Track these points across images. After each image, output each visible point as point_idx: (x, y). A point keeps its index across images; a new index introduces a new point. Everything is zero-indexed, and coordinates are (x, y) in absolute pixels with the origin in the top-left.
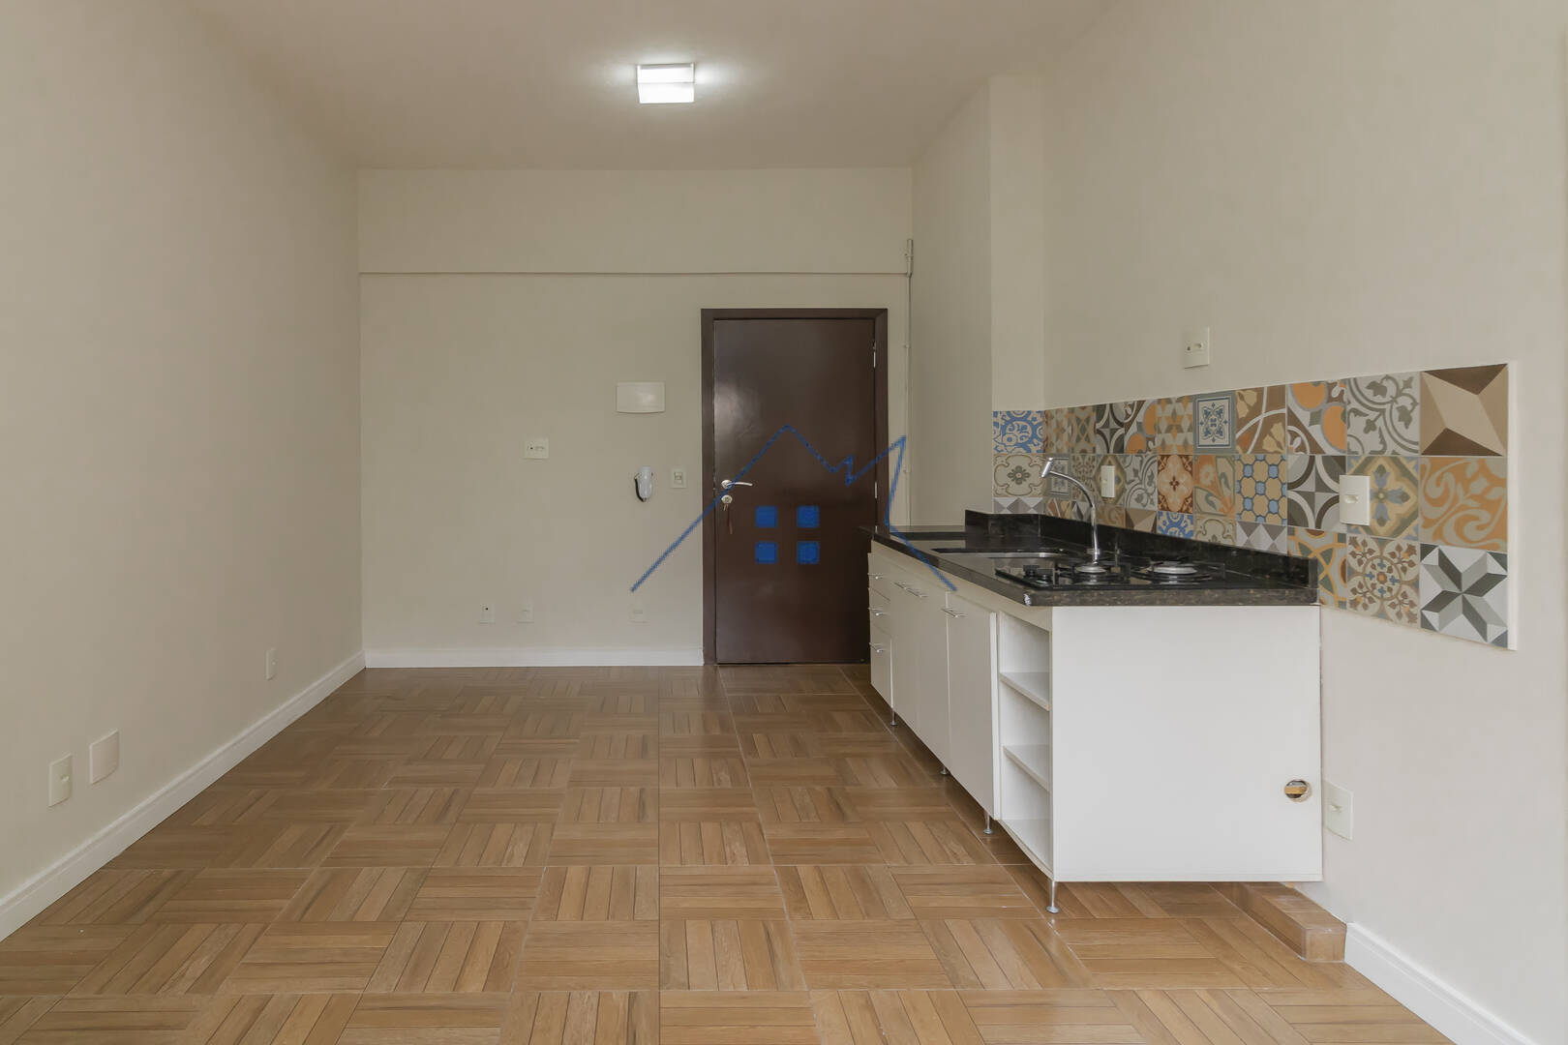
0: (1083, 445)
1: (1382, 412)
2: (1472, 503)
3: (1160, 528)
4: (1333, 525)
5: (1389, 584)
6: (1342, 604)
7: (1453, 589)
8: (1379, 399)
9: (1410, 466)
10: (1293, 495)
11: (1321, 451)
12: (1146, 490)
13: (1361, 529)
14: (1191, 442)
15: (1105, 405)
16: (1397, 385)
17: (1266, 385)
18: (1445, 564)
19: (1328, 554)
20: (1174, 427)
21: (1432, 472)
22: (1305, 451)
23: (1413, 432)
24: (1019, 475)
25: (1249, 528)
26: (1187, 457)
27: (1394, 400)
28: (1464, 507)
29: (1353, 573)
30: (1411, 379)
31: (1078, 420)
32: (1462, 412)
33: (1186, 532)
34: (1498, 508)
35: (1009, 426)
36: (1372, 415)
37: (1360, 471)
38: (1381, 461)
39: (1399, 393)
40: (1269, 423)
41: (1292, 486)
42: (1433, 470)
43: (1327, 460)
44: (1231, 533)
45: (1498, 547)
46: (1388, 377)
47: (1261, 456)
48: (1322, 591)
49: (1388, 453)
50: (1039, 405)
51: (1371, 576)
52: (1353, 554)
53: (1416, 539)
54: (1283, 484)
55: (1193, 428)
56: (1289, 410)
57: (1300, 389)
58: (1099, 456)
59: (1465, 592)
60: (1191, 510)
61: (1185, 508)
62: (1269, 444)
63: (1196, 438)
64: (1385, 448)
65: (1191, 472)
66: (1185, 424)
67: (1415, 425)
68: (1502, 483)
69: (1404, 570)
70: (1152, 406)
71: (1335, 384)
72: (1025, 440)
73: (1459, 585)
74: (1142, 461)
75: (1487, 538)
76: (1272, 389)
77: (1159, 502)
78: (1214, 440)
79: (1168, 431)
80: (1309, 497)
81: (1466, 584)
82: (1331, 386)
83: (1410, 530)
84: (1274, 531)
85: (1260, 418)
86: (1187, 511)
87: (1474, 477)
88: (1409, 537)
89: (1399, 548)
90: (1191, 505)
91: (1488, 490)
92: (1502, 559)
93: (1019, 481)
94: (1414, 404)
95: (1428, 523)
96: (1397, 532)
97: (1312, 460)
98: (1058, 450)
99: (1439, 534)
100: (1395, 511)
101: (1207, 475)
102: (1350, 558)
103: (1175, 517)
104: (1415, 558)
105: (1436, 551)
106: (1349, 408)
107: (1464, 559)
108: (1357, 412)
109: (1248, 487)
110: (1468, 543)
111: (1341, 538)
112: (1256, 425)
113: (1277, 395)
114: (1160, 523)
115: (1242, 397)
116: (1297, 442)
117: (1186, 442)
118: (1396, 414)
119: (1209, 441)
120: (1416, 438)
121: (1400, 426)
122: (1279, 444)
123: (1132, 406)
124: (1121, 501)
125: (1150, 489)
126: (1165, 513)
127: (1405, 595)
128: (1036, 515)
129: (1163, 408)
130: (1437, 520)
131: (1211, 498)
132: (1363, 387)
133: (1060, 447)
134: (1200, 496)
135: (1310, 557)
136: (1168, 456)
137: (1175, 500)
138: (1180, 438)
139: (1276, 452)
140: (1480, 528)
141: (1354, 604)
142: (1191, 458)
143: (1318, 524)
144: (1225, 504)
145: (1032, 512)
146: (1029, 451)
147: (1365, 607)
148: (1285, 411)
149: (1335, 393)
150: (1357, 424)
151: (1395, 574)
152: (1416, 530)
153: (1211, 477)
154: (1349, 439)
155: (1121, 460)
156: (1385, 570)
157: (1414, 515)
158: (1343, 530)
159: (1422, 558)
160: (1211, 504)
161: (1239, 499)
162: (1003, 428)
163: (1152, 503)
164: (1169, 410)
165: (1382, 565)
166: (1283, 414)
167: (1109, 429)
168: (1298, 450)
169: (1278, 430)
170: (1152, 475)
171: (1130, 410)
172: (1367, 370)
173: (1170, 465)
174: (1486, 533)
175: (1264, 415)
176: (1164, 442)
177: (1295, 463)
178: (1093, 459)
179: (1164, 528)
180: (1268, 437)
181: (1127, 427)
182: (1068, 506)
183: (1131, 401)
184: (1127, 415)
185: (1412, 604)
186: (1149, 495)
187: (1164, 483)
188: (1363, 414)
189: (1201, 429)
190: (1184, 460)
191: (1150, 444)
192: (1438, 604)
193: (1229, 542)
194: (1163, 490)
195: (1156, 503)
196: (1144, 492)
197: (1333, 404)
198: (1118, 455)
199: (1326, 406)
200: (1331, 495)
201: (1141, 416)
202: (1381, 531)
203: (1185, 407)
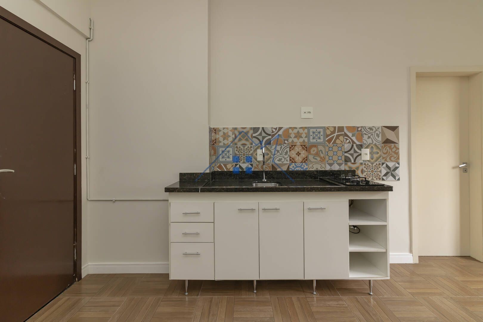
0: (244, 142)
1: (373, 134)
2: (393, 153)
3: (291, 169)
4: (359, 161)
5: (374, 172)
7: (389, 171)
8: (372, 131)
9: (379, 146)
10: (346, 155)
11: (355, 143)
13: (367, 161)
14: (306, 141)
15: (259, 128)
17: (337, 126)
18: (387, 166)
19: (358, 168)
20: (298, 136)
21: (384, 148)
22: (350, 143)
23: (380, 139)
25: (331, 165)
26: (305, 146)
27: (375, 132)
28: (391, 154)
29: (365, 171)
30: (379, 127)
31: (240, 132)
32: (390, 135)
33: (304, 169)
34: (397, 154)
36: (370, 135)
37: (366, 148)
38: (372, 145)
39: (376, 130)
40: (338, 136)
41: (346, 152)
42: (385, 146)
43: (357, 145)
44: (324, 167)
45: (398, 161)
46: (373, 127)
47: (335, 145)
49: (374, 143)
51: (370, 171)
52: (365, 167)
53: (381, 162)
54: (343, 152)
55: (308, 136)
56: (345, 133)
57: (349, 128)
58: (255, 146)
59: (392, 171)
60: (306, 162)
61: (303, 161)
63: (309, 140)
64: (373, 142)
65: (307, 150)
66: (304, 135)
67: (380, 137)
68: (398, 149)
69: (378, 169)
70: (287, 130)
71: (359, 127)
73: (390, 170)
74: (281, 147)
75: (396, 159)
76: (339, 127)
77: (290, 160)
78: (317, 140)
79: (295, 137)
80: (352, 155)
81: (392, 169)
82: (358, 128)
83: (379, 160)
84: (340, 165)
86: (305, 162)
87: (393, 148)
89: (377, 164)
90: (307, 160)
91: (396, 150)
92: (399, 164)
94: (380, 133)
95: (383, 158)
96: (376, 161)
97: (352, 145)
98: (224, 145)
99: (386, 160)
100: (375, 156)
101: (314, 150)
103: (298, 164)
104: (380, 166)
105: (385, 164)
106: (363, 133)
107: (391, 164)
108: (365, 134)
109: (331, 154)
110: (392, 161)
111: (361, 164)
112: (335, 135)
113: (341, 129)
114: (291, 167)
115: (328, 129)
116: (348, 141)
117: (304, 140)
118: (376, 135)
119: (315, 141)
120: (381, 140)
121: (377, 137)
122: (342, 142)
123: (276, 129)
124: (269, 162)
125: (286, 157)
126: (293, 164)
127: (378, 174)
129: (293, 130)
130: (385, 157)
131: (315, 157)
132: (367, 128)
134: (311, 157)
137: (299, 159)
138: (301, 140)
139: (341, 144)
140: (394, 158)
143: (355, 161)
144: (321, 158)
148: (343, 133)
149: (359, 129)
150: (365, 137)
151: (376, 170)
152: (381, 160)
153: (316, 151)
154: (363, 140)
155: (269, 148)
156: (373, 169)
157: (380, 157)
158: (362, 162)
159: (382, 165)
160: (316, 159)
161: (327, 157)
163: (287, 160)
164: (295, 131)
165: (372, 169)
166: (343, 134)
167: (261, 136)
168: (348, 143)
169: (341, 138)
170: (287, 152)
171: (274, 130)
172: (368, 124)
173: (296, 148)
174: (395, 159)
175: (336, 134)
176: (293, 141)
177: (347, 146)
178: (251, 147)
179: (293, 168)
180: (338, 140)
181: (273, 136)
182: (232, 166)
183: (275, 127)
184: (273, 132)
185: (380, 176)
186: (285, 158)
187: (293, 154)
188: (368, 135)
189: (311, 137)
190: (303, 146)
191: (286, 142)
192: (385, 175)
193: (323, 169)
194: (293, 156)
195: (289, 161)
196: (282, 157)
197: (359, 132)
198: (267, 146)
199: (356, 132)
200: (358, 154)
201: (280, 133)
202: (372, 161)
203: (304, 131)
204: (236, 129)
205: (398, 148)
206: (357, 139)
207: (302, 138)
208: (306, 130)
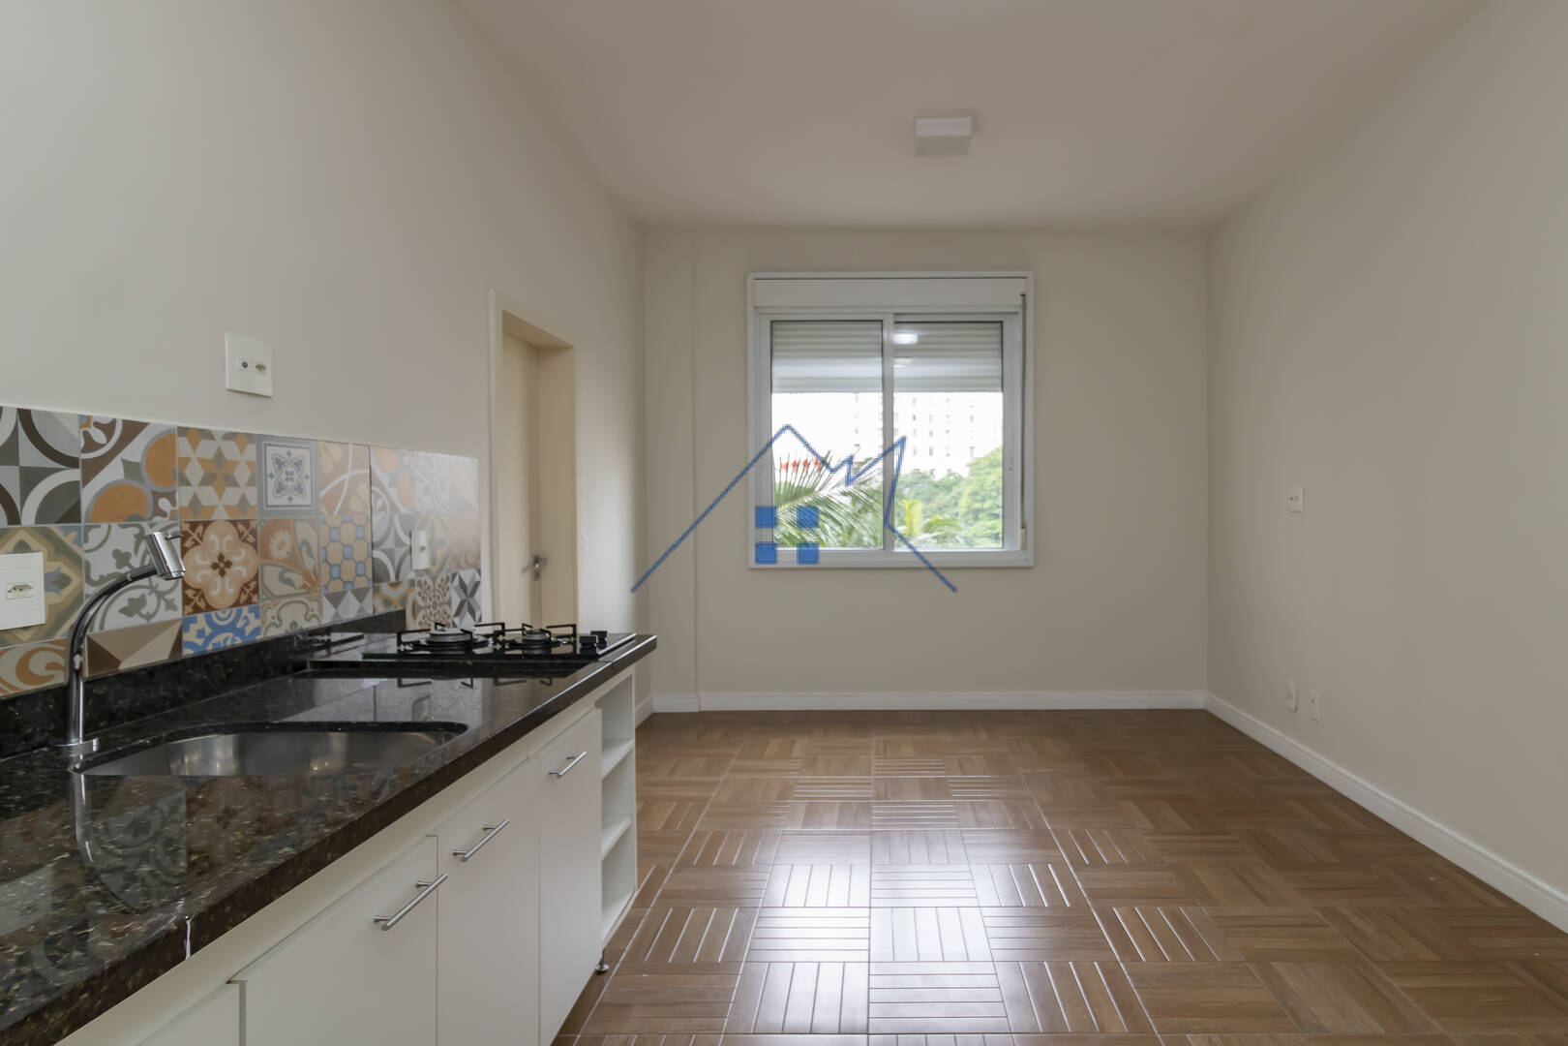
1: (432, 479)
3: (191, 645)
4: (406, 574)
5: (438, 612)
7: (464, 598)
8: (430, 469)
9: (445, 521)
10: (376, 554)
11: (397, 510)
12: (153, 588)
13: (423, 572)
14: (253, 500)
17: (348, 440)
18: (461, 583)
19: (404, 603)
20: (219, 475)
22: (385, 510)
23: (445, 496)
25: (336, 599)
26: (246, 523)
27: (437, 471)
29: (419, 612)
33: (247, 634)
36: (427, 481)
38: (432, 518)
39: (439, 468)
40: (352, 482)
44: (316, 612)
45: (478, 565)
47: (347, 517)
49: (435, 511)
52: (419, 594)
53: (449, 573)
54: (368, 544)
55: (258, 477)
56: (369, 470)
57: (380, 454)
59: (469, 597)
60: (255, 599)
61: (244, 598)
63: (262, 495)
64: (432, 508)
65: (255, 545)
66: (242, 474)
67: (447, 491)
69: (445, 594)
70: (165, 443)
71: (405, 453)
73: (466, 594)
76: (355, 447)
77: (186, 600)
78: (290, 499)
79: (205, 481)
81: (469, 592)
82: (401, 453)
83: (446, 567)
85: (346, 476)
86: (249, 602)
89: (442, 580)
90: (256, 591)
91: (473, 533)
92: (479, 572)
94: (446, 477)
95: (454, 560)
96: (441, 570)
100: (439, 554)
101: (281, 545)
103: (222, 617)
104: (449, 584)
105: (457, 578)
106: (413, 474)
107: (467, 576)
109: (335, 553)
110: (469, 566)
112: (344, 479)
113: (359, 453)
114: (189, 636)
115: (324, 449)
116: (379, 502)
117: (244, 499)
118: (438, 482)
119: (283, 500)
120: (447, 500)
121: (439, 491)
122: (364, 504)
123: (108, 429)
125: (165, 584)
126: (200, 617)
129: (194, 446)
130: (457, 557)
131: (287, 575)
134: (271, 577)
136: (206, 524)
137: (223, 590)
138: (232, 496)
139: (361, 512)
140: (472, 555)
142: (253, 525)
143: (397, 575)
144: (307, 575)
148: (366, 470)
150: (419, 489)
151: (441, 602)
152: (449, 564)
153: (287, 549)
155: (69, 539)
156: (436, 599)
157: (448, 556)
158: (413, 576)
160: (289, 582)
161: (325, 569)
163: (170, 605)
164: (207, 449)
167: (17, 468)
168: (379, 509)
169: (362, 489)
171: (98, 436)
173: (212, 536)
174: (474, 560)
175: (348, 472)
176: (195, 500)
177: (378, 523)
179: (200, 642)
180: (353, 496)
181: (92, 469)
183: (104, 416)
184: (90, 445)
185: (448, 617)
186: (161, 595)
187: (199, 568)
188: (422, 480)
189: (271, 484)
190: (241, 527)
191: (164, 504)
192: (459, 610)
193: (315, 624)
194: (197, 579)
195: (179, 602)
196: (146, 591)
197: (404, 471)
198: (56, 529)
199: (399, 472)
200: (404, 549)
201: (135, 451)
202: (434, 572)
203: (242, 450)
206: (399, 495)
207: (236, 485)
208: (251, 449)
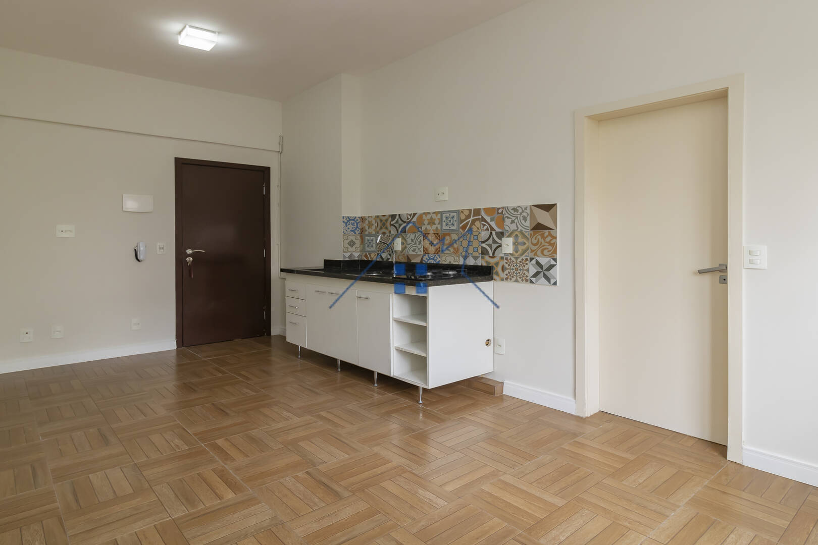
0: (384, 230)
1: (517, 217)
2: (546, 244)
3: (424, 261)
4: (499, 254)
5: (519, 271)
6: (502, 280)
7: (540, 270)
8: (516, 213)
9: (526, 234)
10: (483, 245)
11: (494, 230)
12: (417, 247)
13: (509, 255)
14: (439, 228)
15: (396, 215)
16: (522, 209)
17: (473, 208)
18: (538, 263)
19: (497, 264)
20: (432, 222)
21: (533, 236)
22: (488, 230)
23: (528, 224)
24: (352, 243)
25: (465, 258)
26: (438, 234)
27: (521, 214)
28: (544, 245)
29: (506, 269)
30: (527, 207)
31: (381, 221)
32: (543, 218)
33: (437, 261)
34: (554, 245)
35: (348, 223)
36: (513, 218)
37: (509, 236)
38: (516, 233)
39: (523, 212)
40: (474, 222)
41: (483, 242)
42: (534, 234)
43: (497, 233)
44: (458, 260)
45: (554, 256)
46: (519, 207)
48: (495, 276)
49: (519, 230)
50: (359, 214)
51: (513, 269)
52: (506, 263)
53: (528, 256)
54: (479, 242)
55: (441, 223)
56: (482, 217)
57: (487, 210)
58: (393, 234)
59: (545, 271)
60: (439, 253)
61: (436, 252)
62: (474, 228)
63: (442, 226)
64: (518, 229)
65: (440, 239)
66: (437, 222)
67: (528, 221)
68: (556, 238)
69: (524, 266)
70: (421, 216)
71: (500, 208)
72: (354, 228)
73: (542, 269)
74: (415, 236)
75: (552, 254)
76: (475, 210)
77: (424, 251)
78: (450, 227)
79: (428, 224)
80: (490, 246)
81: (544, 269)
82: (498, 209)
83: (526, 254)
84: (475, 258)
85: (471, 219)
86: (437, 253)
87: (547, 237)
88: (526, 256)
89: (522, 260)
90: (440, 251)
91: (551, 240)
92: (555, 260)
93: (352, 246)
94: (528, 215)
95: (532, 251)
96: (522, 255)
97: (491, 233)
98: (369, 233)
99: (536, 254)
100: (521, 248)
101: (447, 240)
102: (505, 264)
103: (431, 256)
104: (527, 262)
105: (535, 259)
106: (505, 216)
107: (544, 261)
108: (508, 217)
109: (465, 244)
110: (545, 256)
111: (502, 258)
112: (469, 221)
113: (477, 212)
114: (424, 259)
115: (462, 212)
116: (485, 227)
117: (437, 228)
118: (522, 218)
119: (448, 228)
121: (523, 222)
122: (478, 228)
123: (410, 215)
124: (404, 252)
125: (419, 246)
126: (427, 255)
127: (524, 274)
128: (359, 260)
129: (426, 216)
130: (535, 250)
132: (510, 209)
133: (370, 232)
135: (490, 265)
136: (428, 234)
137: (432, 249)
138: (434, 227)
139: (477, 231)
140: (548, 251)
141: (507, 279)
143: (494, 254)
144: (454, 249)
145: (357, 259)
146: (355, 233)
147: (511, 279)
149: (500, 211)
150: (508, 222)
151: (521, 268)
152: (528, 253)
153: (449, 241)
154: (505, 226)
155: (404, 236)
156: (518, 267)
157: (527, 249)
158: (503, 255)
159: (530, 261)
160: (449, 250)
161: (462, 248)
162: (346, 223)
163: (420, 251)
164: (429, 217)
165: (516, 265)
166: (480, 218)
167: (398, 224)
168: (486, 230)
169: (477, 223)
170: (421, 241)
171: (409, 217)
172: (511, 204)
173: (429, 237)
174: (550, 253)
175: (472, 218)
176: (426, 228)
177: (484, 235)
178: (390, 236)
179: (426, 260)
180: (473, 226)
182: (375, 255)
183: (410, 213)
184: (408, 219)
185: (527, 276)
186: (419, 249)
187: (426, 244)
188: (510, 218)
189: (444, 224)
190: (436, 235)
192: (535, 275)
193: (457, 263)
194: (427, 246)
195: (422, 251)
197: (499, 215)
198: (403, 234)
199: (496, 216)
200: (498, 244)
201: (415, 219)
202: (516, 255)
203: (437, 216)
204: (378, 216)
205: (554, 235)
206: (497, 225)
207: (435, 224)
208: (439, 215)
